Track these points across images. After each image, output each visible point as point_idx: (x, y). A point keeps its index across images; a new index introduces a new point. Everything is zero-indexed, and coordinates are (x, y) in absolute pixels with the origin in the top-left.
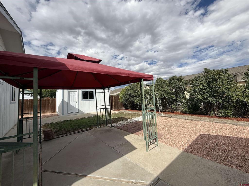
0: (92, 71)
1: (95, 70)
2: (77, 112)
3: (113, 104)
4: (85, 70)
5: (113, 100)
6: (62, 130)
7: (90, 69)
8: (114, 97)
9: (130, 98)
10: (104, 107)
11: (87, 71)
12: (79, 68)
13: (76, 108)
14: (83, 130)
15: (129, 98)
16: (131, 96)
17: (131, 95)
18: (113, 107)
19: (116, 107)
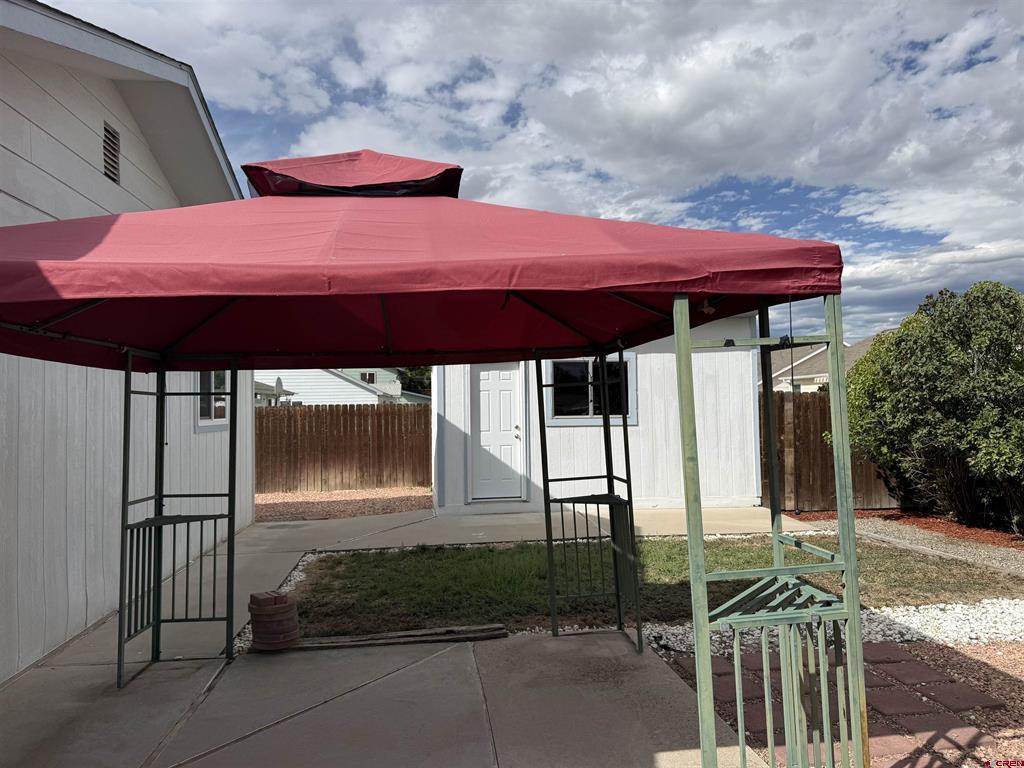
0: (195, 284)
1: (216, 273)
2: (518, 500)
3: (789, 460)
4: (157, 284)
5: (789, 428)
6: (373, 604)
7: (186, 274)
8: (797, 407)
9: (927, 423)
10: (601, 488)
11: (162, 288)
12: (114, 279)
13: (514, 472)
14: (459, 632)
15: (913, 421)
16: (939, 406)
17: (933, 390)
18: (789, 486)
19: (811, 489)
